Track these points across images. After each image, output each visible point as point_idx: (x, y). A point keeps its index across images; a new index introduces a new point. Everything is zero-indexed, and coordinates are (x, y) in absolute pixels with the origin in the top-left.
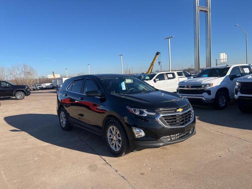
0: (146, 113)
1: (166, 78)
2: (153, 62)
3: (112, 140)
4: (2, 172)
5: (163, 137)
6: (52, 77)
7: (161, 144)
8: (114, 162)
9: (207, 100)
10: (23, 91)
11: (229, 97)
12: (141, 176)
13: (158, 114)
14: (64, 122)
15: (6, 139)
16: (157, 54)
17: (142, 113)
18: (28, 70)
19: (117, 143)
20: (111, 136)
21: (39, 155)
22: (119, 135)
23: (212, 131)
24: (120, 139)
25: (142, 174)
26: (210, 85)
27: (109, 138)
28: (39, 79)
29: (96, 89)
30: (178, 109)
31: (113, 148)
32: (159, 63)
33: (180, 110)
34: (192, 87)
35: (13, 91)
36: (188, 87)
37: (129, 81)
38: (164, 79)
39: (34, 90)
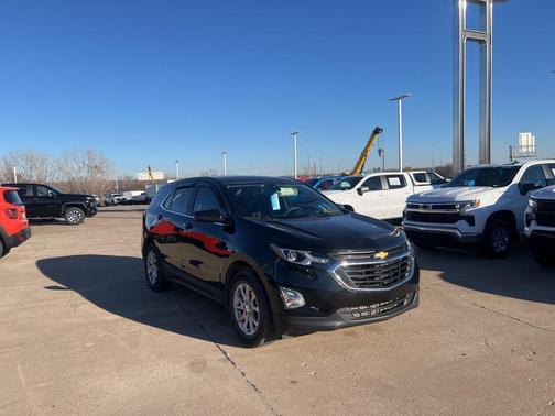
0: (309, 259)
1: (385, 186)
2: (366, 151)
3: (242, 312)
4: (19, 368)
5: (342, 310)
6: (147, 178)
7: (339, 324)
8: (241, 356)
9: (466, 236)
10: (81, 207)
11: (517, 232)
12: (292, 386)
13: (333, 262)
14: (155, 274)
15: (34, 304)
16: (377, 131)
17: (301, 258)
18: (96, 162)
19: (252, 320)
20: (240, 305)
21: (95, 337)
22: (254, 302)
23: (464, 304)
24: (257, 310)
25: (293, 382)
26: (472, 203)
27: (236, 307)
28: (120, 182)
29: (217, 207)
30: (377, 252)
31: (243, 328)
32: (380, 151)
33: (382, 255)
34: (434, 207)
35: (60, 206)
36: (425, 207)
37: (287, 192)
38: (381, 189)
39: (107, 204)
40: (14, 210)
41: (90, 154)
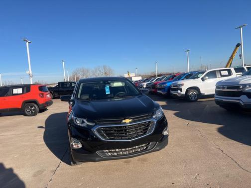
0: (86, 123)
1: (218, 75)
2: (232, 56)
6: (127, 76)
9: (246, 105)
13: (97, 125)
16: (238, 45)
26: (250, 85)
30: (124, 119)
32: (240, 56)
33: (127, 121)
34: (228, 88)
36: (223, 88)
37: (118, 84)
38: (216, 77)
40: (43, 94)
41: (104, 67)
